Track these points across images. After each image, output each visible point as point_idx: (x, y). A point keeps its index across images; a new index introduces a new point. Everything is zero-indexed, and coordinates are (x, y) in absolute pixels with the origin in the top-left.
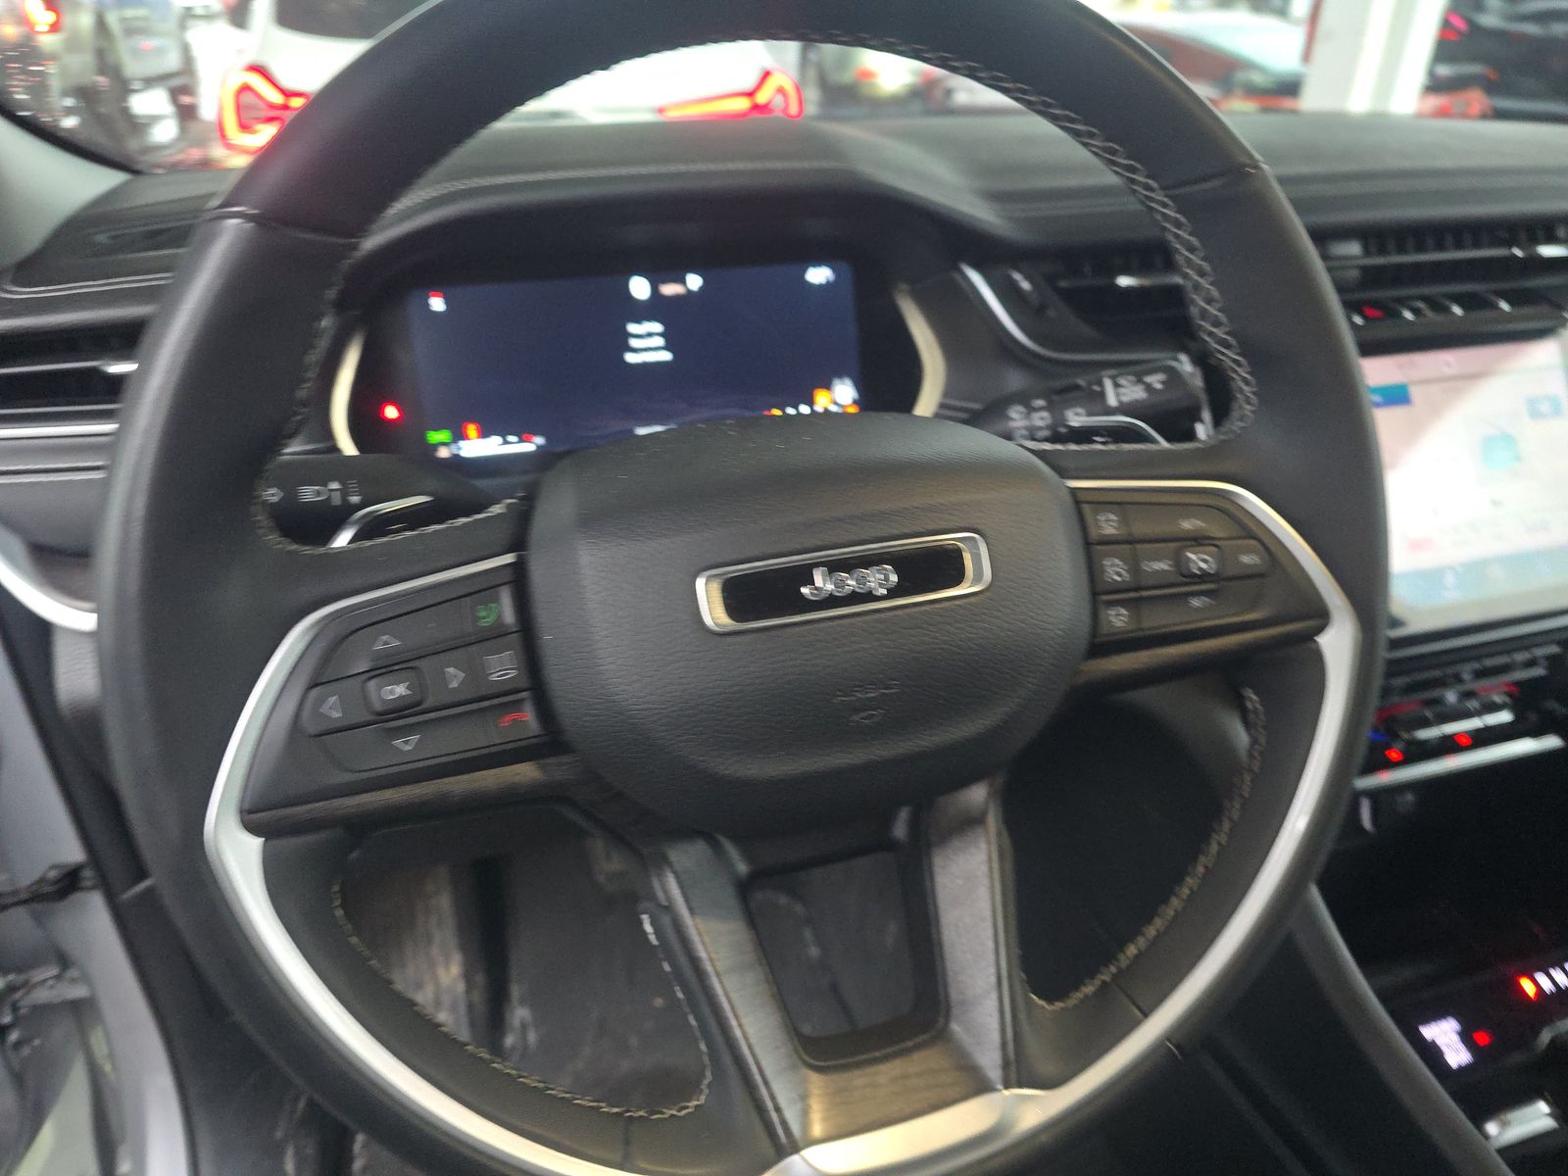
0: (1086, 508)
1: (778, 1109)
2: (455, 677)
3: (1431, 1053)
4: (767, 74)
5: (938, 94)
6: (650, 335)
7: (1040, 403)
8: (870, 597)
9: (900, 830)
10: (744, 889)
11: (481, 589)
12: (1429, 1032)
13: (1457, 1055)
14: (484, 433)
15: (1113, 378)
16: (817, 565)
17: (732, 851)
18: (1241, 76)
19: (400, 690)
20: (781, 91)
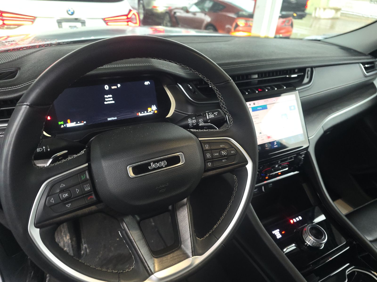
0: (203, 144)
1: (149, 267)
2: (78, 191)
3: (274, 236)
4: (130, 11)
5: (173, 13)
6: (110, 98)
7: (194, 118)
8: (162, 167)
9: (170, 207)
10: (139, 223)
11: (82, 172)
12: (273, 232)
13: (279, 236)
14: (71, 122)
15: (208, 113)
16: (151, 162)
17: (136, 216)
18: (241, 13)
19: (67, 195)
20: (134, 14)
